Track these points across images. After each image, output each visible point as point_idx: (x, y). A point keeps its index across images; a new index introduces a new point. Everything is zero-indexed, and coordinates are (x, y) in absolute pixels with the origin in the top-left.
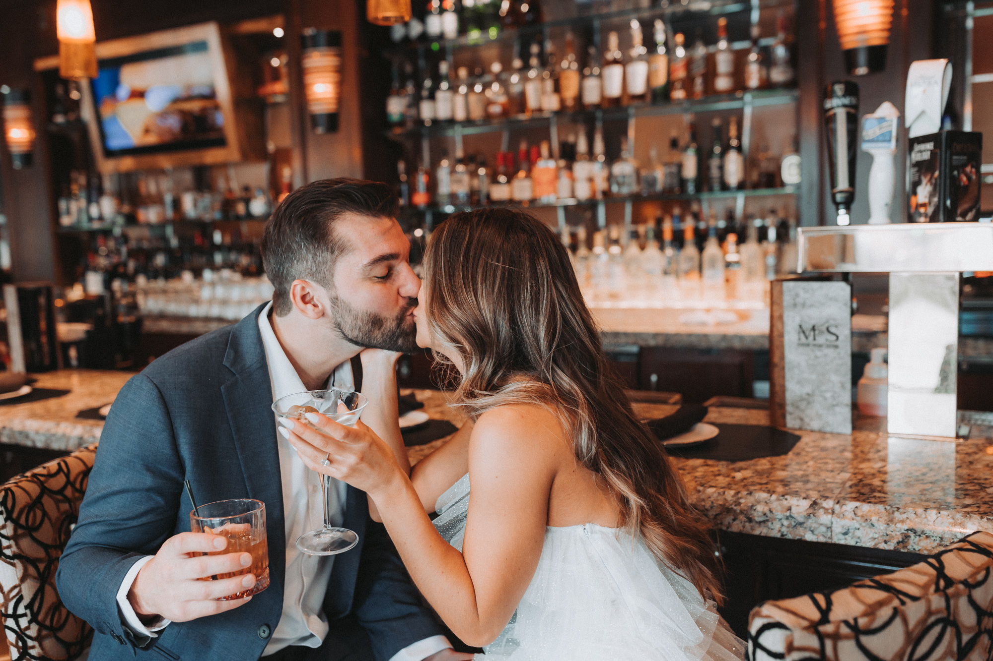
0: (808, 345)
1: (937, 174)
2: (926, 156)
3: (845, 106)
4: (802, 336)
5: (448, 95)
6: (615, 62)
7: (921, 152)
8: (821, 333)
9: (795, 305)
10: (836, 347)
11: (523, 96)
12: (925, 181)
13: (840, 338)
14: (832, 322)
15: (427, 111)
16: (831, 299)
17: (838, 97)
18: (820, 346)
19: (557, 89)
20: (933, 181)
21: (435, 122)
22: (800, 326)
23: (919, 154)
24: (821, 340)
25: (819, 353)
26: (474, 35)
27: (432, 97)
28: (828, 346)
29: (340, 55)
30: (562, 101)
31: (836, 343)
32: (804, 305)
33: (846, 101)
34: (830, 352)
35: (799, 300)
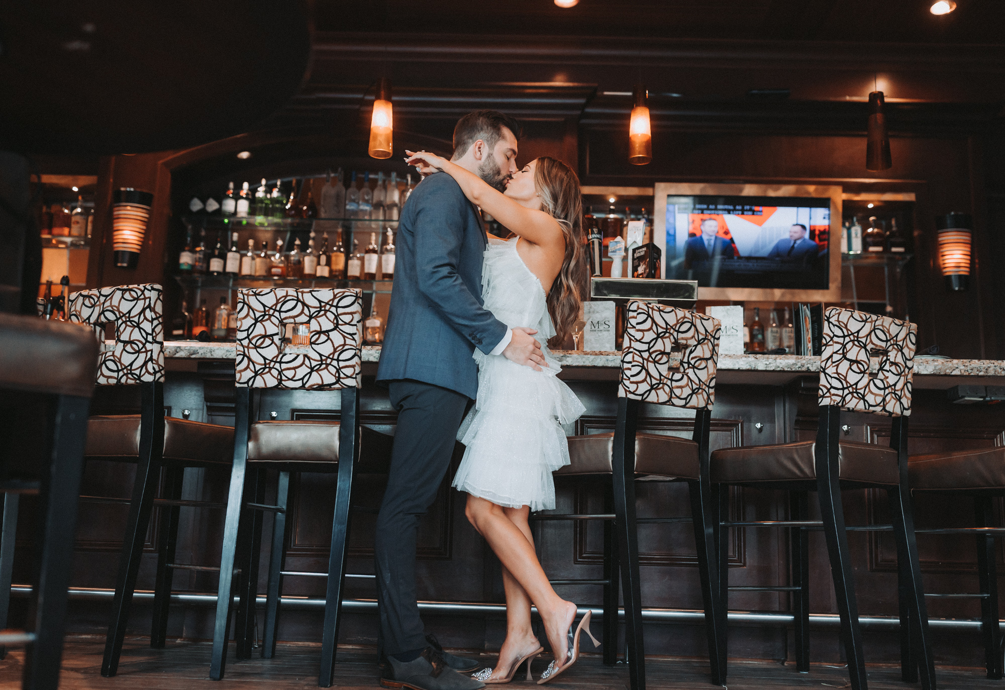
0: (595, 331)
1: (648, 260)
2: (642, 253)
3: (597, 238)
4: (592, 326)
5: (238, 256)
6: (374, 251)
7: (640, 252)
8: (602, 324)
9: (589, 312)
10: (609, 331)
11: (300, 264)
12: (642, 264)
13: (610, 326)
14: (607, 319)
15: (215, 265)
16: (606, 309)
17: (595, 234)
18: (601, 331)
19: (329, 263)
20: (646, 263)
21: (224, 274)
22: (592, 322)
23: (639, 253)
24: (601, 328)
25: (600, 334)
26: (259, 219)
27: (223, 257)
28: (605, 331)
29: (149, 212)
30: (331, 271)
31: (609, 329)
32: (594, 312)
33: (598, 236)
34: (606, 333)
35: (592, 310)
